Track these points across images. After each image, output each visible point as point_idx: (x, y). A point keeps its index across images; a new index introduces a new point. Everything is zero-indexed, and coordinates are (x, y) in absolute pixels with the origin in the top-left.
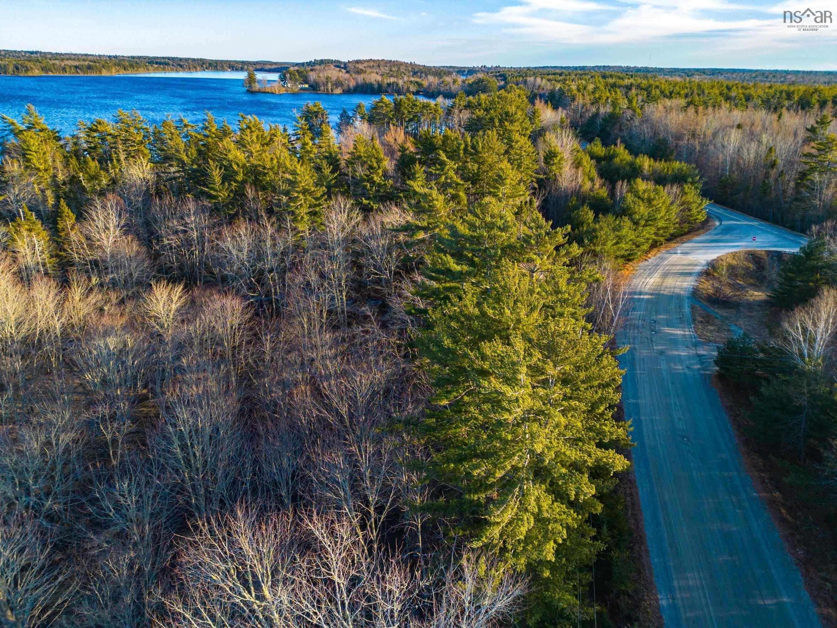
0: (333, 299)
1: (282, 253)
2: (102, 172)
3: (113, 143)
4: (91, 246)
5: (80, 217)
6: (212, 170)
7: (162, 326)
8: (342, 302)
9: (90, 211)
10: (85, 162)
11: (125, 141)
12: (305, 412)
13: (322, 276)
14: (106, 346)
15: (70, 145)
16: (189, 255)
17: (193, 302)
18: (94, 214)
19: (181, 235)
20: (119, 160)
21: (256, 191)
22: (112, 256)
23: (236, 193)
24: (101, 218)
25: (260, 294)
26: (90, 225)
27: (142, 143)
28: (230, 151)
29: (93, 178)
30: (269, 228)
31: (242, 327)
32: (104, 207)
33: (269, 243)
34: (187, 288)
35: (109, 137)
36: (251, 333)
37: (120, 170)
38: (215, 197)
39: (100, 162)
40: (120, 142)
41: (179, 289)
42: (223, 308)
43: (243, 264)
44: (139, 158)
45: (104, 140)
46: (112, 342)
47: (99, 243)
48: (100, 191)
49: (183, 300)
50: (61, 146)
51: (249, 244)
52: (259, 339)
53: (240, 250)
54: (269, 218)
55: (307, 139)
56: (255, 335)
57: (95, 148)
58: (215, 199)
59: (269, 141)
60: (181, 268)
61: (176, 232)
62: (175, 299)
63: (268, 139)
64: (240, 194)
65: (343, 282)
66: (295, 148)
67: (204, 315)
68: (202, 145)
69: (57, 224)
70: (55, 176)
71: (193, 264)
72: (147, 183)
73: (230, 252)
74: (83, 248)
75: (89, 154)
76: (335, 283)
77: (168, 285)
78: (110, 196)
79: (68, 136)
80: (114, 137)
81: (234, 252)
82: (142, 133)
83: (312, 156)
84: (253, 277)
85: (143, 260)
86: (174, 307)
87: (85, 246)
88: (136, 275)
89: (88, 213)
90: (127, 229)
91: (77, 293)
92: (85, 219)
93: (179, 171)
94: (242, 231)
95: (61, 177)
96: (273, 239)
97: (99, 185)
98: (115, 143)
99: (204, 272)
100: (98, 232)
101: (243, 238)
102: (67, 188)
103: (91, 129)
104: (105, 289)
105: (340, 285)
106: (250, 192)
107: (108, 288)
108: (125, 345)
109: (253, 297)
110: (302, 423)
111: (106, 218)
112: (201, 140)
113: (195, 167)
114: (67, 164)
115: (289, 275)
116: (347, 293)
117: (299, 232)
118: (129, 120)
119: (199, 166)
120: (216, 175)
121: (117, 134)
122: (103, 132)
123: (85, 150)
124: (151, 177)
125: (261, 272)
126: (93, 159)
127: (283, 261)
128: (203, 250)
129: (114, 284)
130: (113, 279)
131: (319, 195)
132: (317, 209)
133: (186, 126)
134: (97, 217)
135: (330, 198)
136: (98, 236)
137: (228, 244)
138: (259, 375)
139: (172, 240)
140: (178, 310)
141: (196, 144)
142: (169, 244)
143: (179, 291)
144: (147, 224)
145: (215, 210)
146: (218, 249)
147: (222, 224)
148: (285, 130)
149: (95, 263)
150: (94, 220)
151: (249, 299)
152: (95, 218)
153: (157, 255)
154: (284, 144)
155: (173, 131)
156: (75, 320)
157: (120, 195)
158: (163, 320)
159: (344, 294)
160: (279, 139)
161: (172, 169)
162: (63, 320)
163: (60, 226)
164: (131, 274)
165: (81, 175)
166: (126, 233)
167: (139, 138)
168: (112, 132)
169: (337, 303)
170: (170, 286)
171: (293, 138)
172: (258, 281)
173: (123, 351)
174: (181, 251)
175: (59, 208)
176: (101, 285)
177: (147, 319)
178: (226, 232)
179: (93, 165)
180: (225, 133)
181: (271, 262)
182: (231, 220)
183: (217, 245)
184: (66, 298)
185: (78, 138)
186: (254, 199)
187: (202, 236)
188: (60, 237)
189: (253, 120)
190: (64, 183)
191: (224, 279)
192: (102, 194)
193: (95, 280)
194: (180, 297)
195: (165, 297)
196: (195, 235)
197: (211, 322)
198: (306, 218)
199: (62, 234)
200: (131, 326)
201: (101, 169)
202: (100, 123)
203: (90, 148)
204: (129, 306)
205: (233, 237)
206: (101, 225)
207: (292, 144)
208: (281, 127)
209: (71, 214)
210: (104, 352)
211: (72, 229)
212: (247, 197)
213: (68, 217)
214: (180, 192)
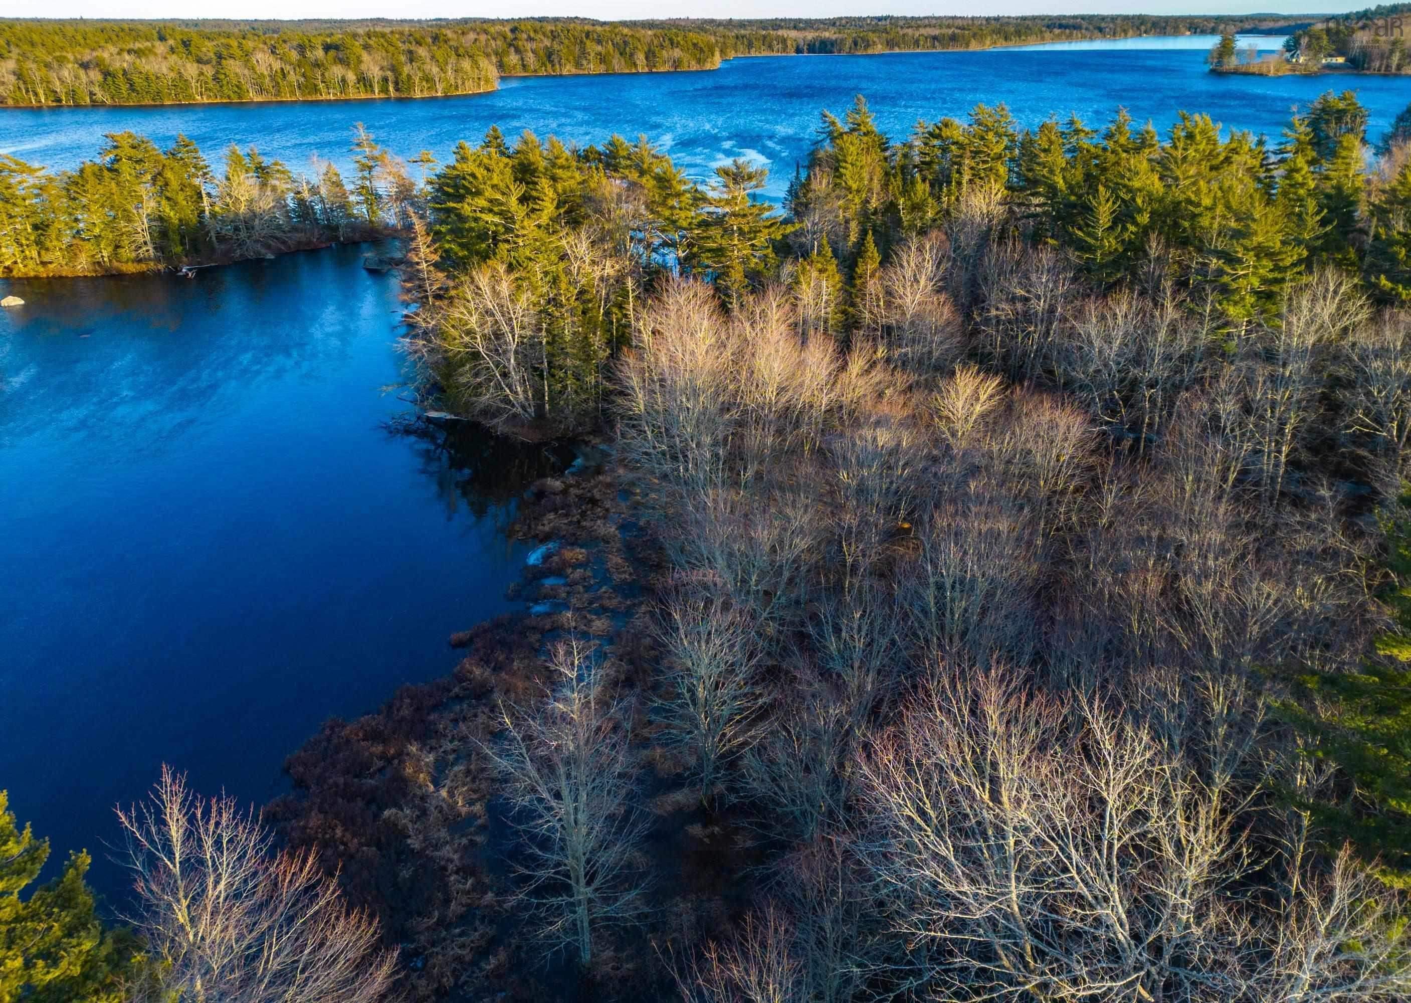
0: (1257, 452)
1: (1181, 357)
2: (930, 200)
3: (958, 156)
4: (888, 304)
5: (886, 260)
6: (1100, 204)
7: (954, 435)
8: (1276, 465)
9: (901, 253)
10: (913, 183)
11: (976, 153)
12: (1142, 616)
13: (1247, 408)
14: (875, 439)
15: (898, 158)
16: (1023, 339)
17: (1009, 408)
18: (905, 257)
19: (1019, 306)
20: (959, 184)
21: (1168, 246)
22: (912, 323)
23: (1129, 245)
24: (912, 264)
25: (1122, 422)
26: (895, 273)
27: (999, 157)
28: (1137, 173)
29: (916, 207)
30: (1170, 310)
31: (1076, 460)
32: (920, 249)
33: (1162, 335)
34: (1006, 386)
35: (953, 147)
36: (1087, 475)
37: (957, 199)
38: (1090, 249)
39: (932, 185)
40: (969, 154)
41: (992, 384)
42: (1053, 425)
43: (1106, 365)
44: (989, 182)
45: (945, 150)
46: (884, 438)
47: (900, 301)
48: (921, 228)
49: (993, 402)
50: (886, 159)
51: (1126, 334)
52: (1098, 487)
53: (1108, 340)
54: (1175, 293)
55: (1301, 162)
56: (1094, 480)
57: (929, 164)
58: (1090, 253)
59: (1222, 162)
60: (1005, 358)
61: (1013, 299)
62: (983, 397)
63: (1221, 158)
64: (1137, 248)
65: (1288, 429)
66: (1272, 177)
67: (1021, 428)
68: (1096, 165)
69: (856, 265)
70: (868, 202)
71: (1025, 354)
72: (990, 221)
73: (1091, 343)
74: (878, 306)
75: (921, 171)
76: (1271, 424)
77: (978, 373)
78: (934, 234)
79: (899, 145)
80: (961, 146)
81: (1097, 343)
82: (1005, 141)
83: (1302, 192)
84: (1118, 391)
85: (952, 335)
86: (978, 409)
87: (882, 303)
88: (936, 354)
89: (896, 254)
90: (943, 285)
91: (857, 365)
92: (891, 263)
93: (1044, 204)
94: (1122, 309)
95: (874, 203)
96: (1173, 330)
97: (921, 219)
98: (961, 156)
99: (1039, 370)
100: (903, 286)
101: (1120, 320)
102: (879, 219)
103: (932, 135)
104: (892, 366)
105: (1281, 431)
106: (1154, 248)
107: (895, 367)
108: (899, 445)
109: (1107, 423)
110: (1131, 632)
111: (919, 267)
112: (1096, 157)
113: (1073, 198)
114: (885, 186)
115: (1184, 395)
116: (1293, 450)
117: (1226, 324)
118: (990, 122)
119: (1080, 197)
120: (1104, 212)
121: (967, 141)
122: (947, 138)
123: (915, 166)
124: (999, 211)
125: (1135, 384)
126: (924, 180)
127: (1178, 371)
128: (1048, 333)
129: (904, 363)
130: (906, 354)
131: (1288, 261)
132: (1275, 288)
133: (1077, 132)
134: (908, 262)
135: (1310, 270)
136: (902, 290)
137: (1091, 328)
138: (1081, 542)
139: (1003, 310)
140: (983, 416)
141: (1086, 164)
142: (997, 317)
143: (994, 385)
144: (973, 283)
145: (1084, 271)
146: (1072, 334)
147: (1089, 296)
148: (1260, 143)
149: (888, 329)
150: (902, 266)
151: (1101, 425)
152: (905, 264)
153: (976, 332)
154: (1249, 170)
155: (1053, 138)
156: (845, 400)
157: (946, 233)
158: (958, 426)
159: (1285, 449)
160: (1243, 159)
161: (1036, 201)
162: (832, 395)
163: (859, 271)
164: (930, 352)
165: (901, 201)
166: (939, 291)
167: (998, 149)
168: (961, 139)
169: (1266, 463)
170: (982, 375)
171: (1273, 159)
172: (1126, 400)
173: (895, 451)
174: (1012, 330)
175: (863, 245)
176: (888, 361)
177: (936, 420)
178: (1092, 308)
179: (922, 189)
180: (1141, 143)
181: (1157, 370)
182: (1108, 290)
183: (1073, 327)
184: (843, 368)
185: (911, 147)
186: (1159, 258)
187: (1052, 310)
188: (854, 286)
189: (1201, 124)
190: (875, 213)
191: (1069, 386)
192: (922, 232)
193: (881, 352)
194: (991, 396)
195: (968, 391)
196: (1040, 306)
197: (1027, 440)
198: (1250, 299)
199: (858, 282)
200: (912, 421)
201: (931, 194)
202: (946, 125)
203: (923, 163)
204: (917, 397)
205: (1103, 318)
206: (909, 274)
207: (1268, 170)
208: (1253, 139)
209: (876, 255)
210: (870, 448)
211: (872, 276)
212: (1146, 254)
213: (872, 258)
214: (1036, 239)
